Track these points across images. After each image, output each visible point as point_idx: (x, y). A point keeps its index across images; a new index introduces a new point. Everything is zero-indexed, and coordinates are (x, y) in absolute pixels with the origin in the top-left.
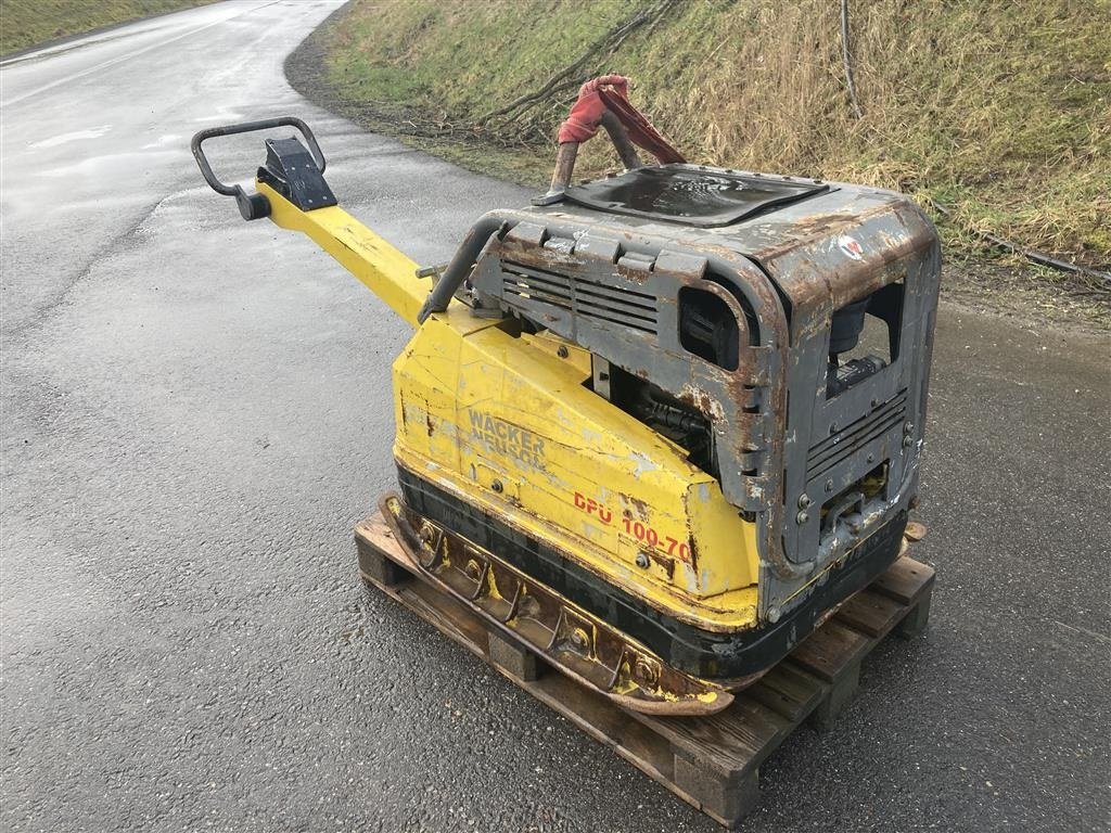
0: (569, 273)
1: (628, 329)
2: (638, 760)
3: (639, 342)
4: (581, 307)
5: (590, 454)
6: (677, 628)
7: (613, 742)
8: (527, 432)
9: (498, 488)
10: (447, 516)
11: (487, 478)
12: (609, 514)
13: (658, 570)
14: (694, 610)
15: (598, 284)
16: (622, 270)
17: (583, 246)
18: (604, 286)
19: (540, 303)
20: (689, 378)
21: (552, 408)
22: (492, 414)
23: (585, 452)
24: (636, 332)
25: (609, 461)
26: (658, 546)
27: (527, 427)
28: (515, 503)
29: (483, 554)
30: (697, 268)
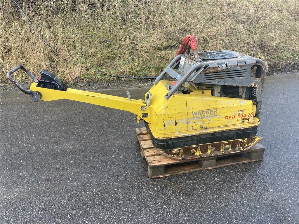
0: (225, 71)
1: (239, 78)
2: (244, 162)
3: (241, 79)
4: (227, 77)
5: (230, 106)
6: (251, 129)
7: (238, 162)
8: (211, 110)
9: (201, 127)
10: (182, 144)
11: (198, 127)
12: (234, 117)
13: (246, 121)
14: (255, 124)
15: (233, 71)
16: (239, 66)
17: (229, 64)
18: (235, 71)
19: (215, 80)
20: (252, 82)
21: (218, 102)
22: (200, 110)
23: (229, 107)
24: (241, 77)
25: (235, 105)
26: (246, 116)
27: (211, 108)
28: (207, 128)
29: (196, 146)
30: (255, 62)
